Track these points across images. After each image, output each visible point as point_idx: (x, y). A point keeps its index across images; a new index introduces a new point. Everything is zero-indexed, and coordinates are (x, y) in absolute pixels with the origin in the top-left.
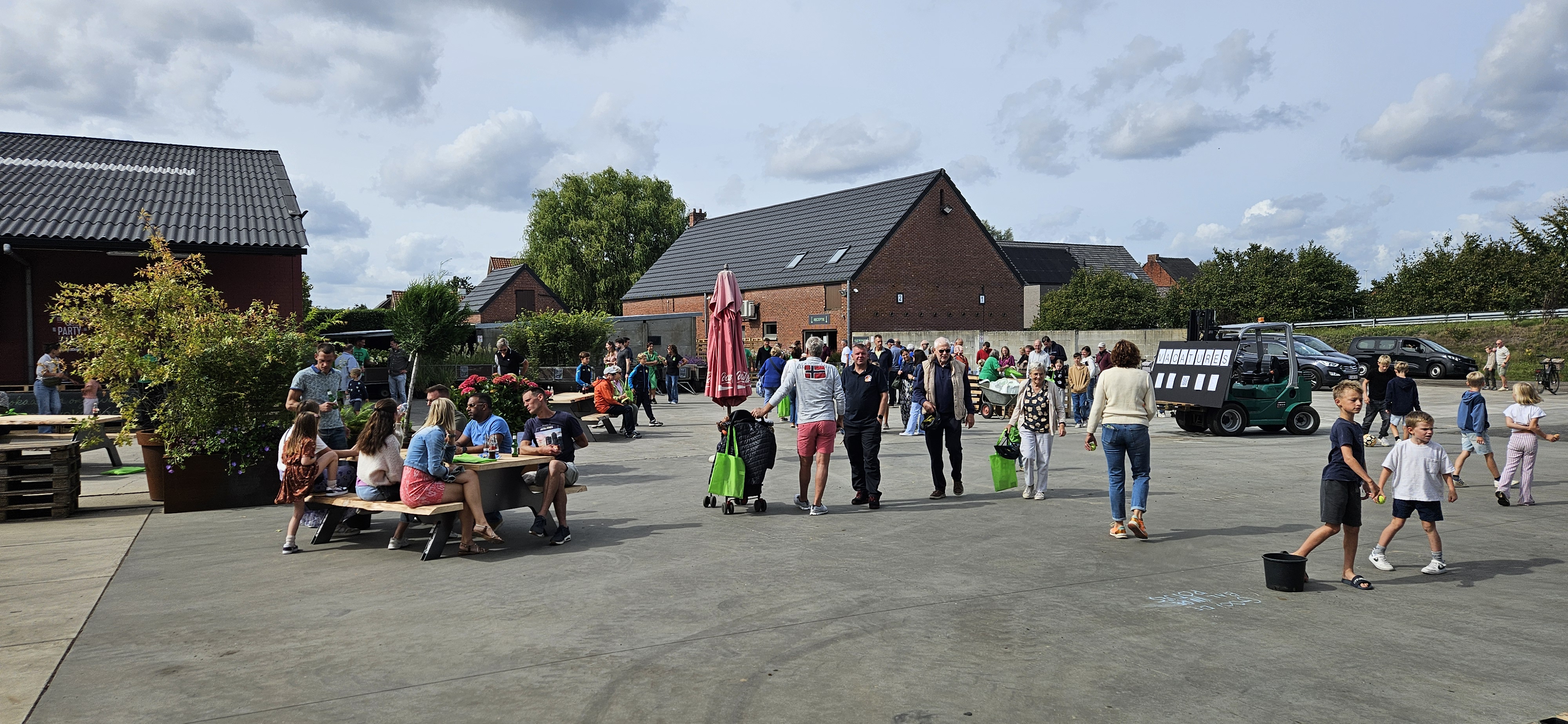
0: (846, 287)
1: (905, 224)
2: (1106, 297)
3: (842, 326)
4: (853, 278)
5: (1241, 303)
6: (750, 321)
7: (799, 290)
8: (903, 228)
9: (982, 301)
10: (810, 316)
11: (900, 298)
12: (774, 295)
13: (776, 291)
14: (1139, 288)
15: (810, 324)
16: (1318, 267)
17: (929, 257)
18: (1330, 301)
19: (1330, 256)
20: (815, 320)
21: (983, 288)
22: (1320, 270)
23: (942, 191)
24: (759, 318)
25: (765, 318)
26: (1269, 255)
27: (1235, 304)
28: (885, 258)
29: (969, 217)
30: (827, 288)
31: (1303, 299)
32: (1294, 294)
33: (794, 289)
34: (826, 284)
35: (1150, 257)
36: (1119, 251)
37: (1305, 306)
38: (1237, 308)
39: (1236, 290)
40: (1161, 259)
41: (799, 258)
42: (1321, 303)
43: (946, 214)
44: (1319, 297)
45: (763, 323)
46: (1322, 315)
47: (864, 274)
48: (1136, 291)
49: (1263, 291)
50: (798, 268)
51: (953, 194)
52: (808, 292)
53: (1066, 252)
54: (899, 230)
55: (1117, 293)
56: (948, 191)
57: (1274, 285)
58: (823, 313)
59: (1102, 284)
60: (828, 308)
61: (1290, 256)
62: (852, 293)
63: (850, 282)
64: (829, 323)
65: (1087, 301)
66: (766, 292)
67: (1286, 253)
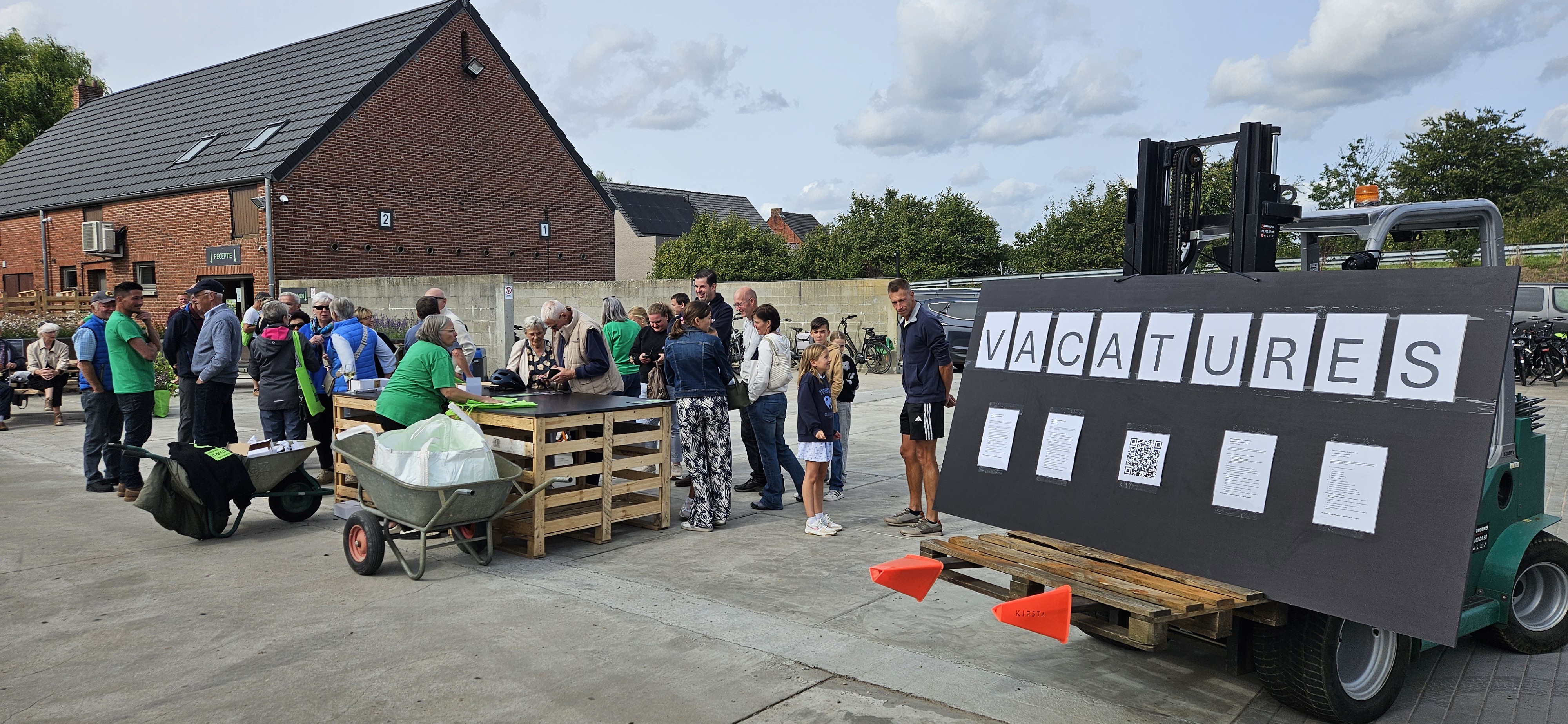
0: (264, 192)
1: (392, 82)
2: (733, 249)
3: (262, 267)
4: (278, 174)
5: (882, 256)
6: (113, 260)
7: (189, 199)
8: (387, 91)
9: (545, 232)
10: (208, 250)
11: (386, 219)
12: (149, 211)
13: (151, 203)
14: (768, 239)
15: (209, 265)
16: (959, 216)
17: (444, 149)
18: (973, 255)
19: (969, 205)
20: (216, 256)
21: (546, 212)
22: (963, 219)
23: (464, 35)
24: (126, 255)
25: (138, 253)
26: (910, 204)
27: (875, 260)
28: (350, 142)
29: (517, 89)
30: (236, 194)
31: (947, 254)
32: (938, 248)
33: (180, 200)
34: (233, 187)
35: (773, 211)
36: (741, 203)
37: (950, 262)
38: (878, 264)
39: (876, 241)
40: (784, 213)
41: (204, 143)
42: (963, 258)
43: (473, 76)
44: (963, 252)
45: (135, 264)
46: (965, 272)
47: (303, 168)
48: (766, 243)
49: (906, 242)
50: (193, 162)
51: (486, 43)
52: (202, 203)
53: (685, 201)
54: (377, 93)
55: (746, 245)
56: (475, 37)
57: (917, 236)
58: (229, 243)
59: (728, 234)
60: (237, 234)
61: (930, 204)
62: (276, 205)
63: (271, 181)
64: (239, 262)
65: (711, 254)
66: (135, 205)
67: (926, 202)
